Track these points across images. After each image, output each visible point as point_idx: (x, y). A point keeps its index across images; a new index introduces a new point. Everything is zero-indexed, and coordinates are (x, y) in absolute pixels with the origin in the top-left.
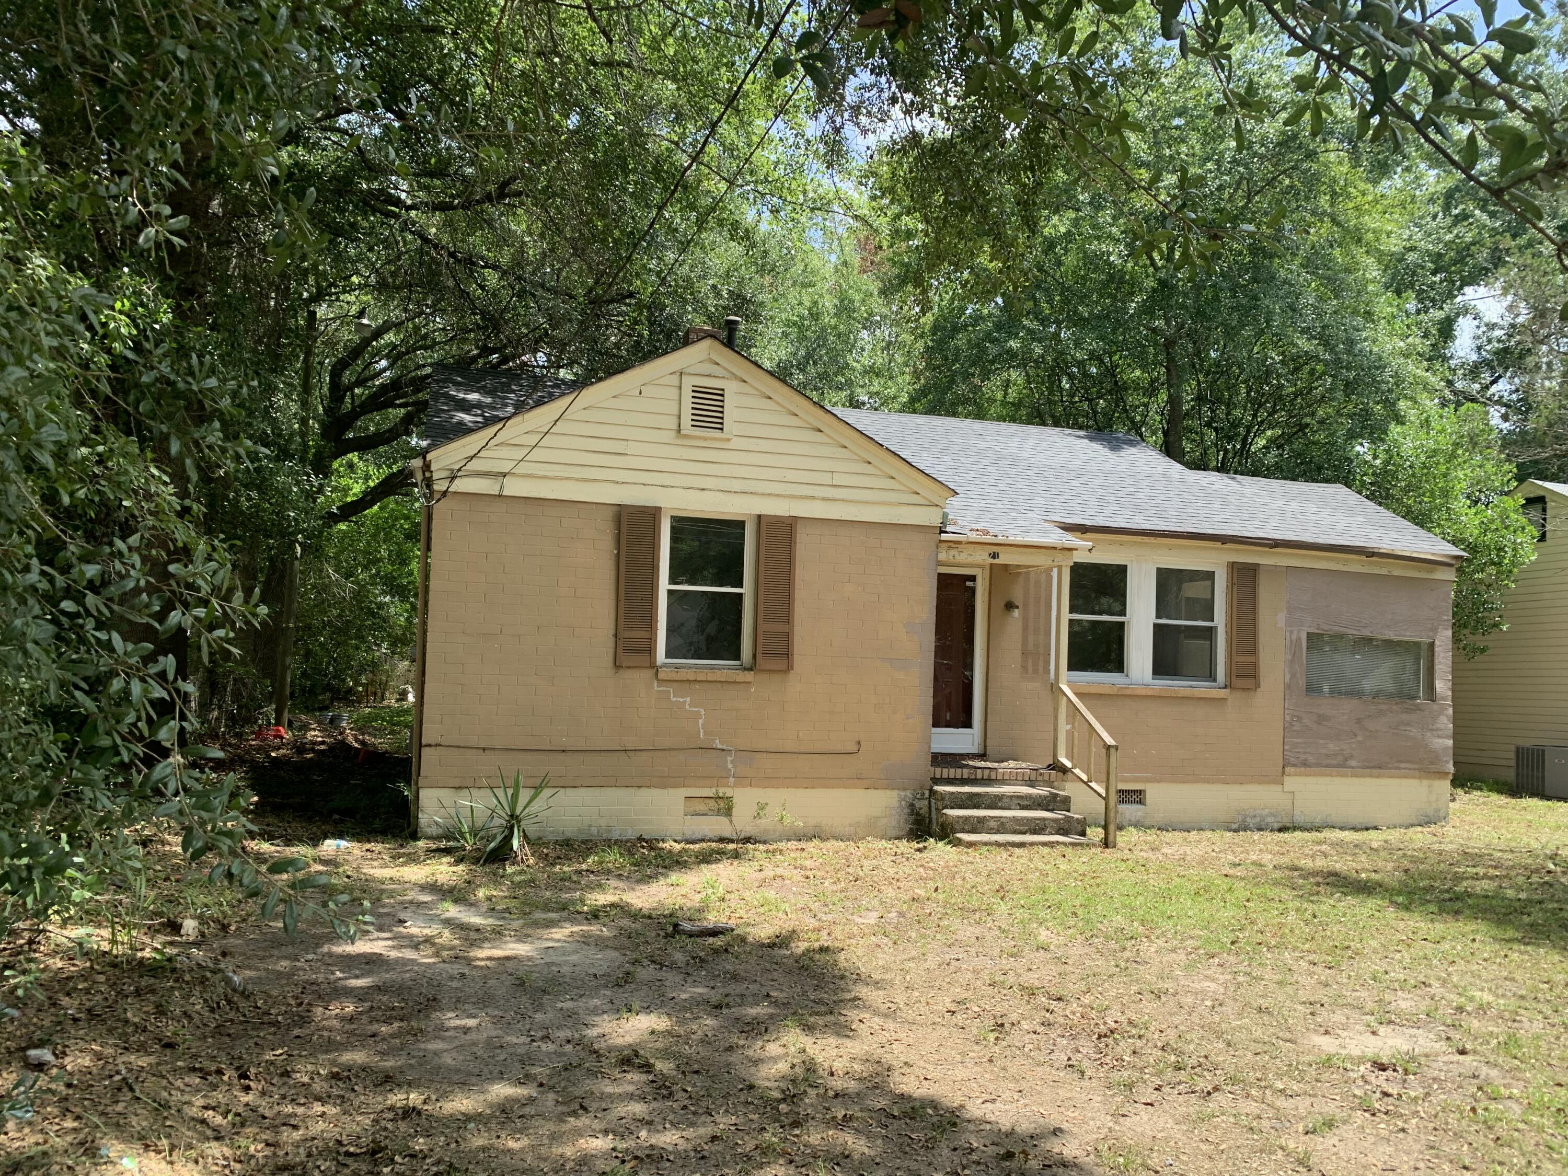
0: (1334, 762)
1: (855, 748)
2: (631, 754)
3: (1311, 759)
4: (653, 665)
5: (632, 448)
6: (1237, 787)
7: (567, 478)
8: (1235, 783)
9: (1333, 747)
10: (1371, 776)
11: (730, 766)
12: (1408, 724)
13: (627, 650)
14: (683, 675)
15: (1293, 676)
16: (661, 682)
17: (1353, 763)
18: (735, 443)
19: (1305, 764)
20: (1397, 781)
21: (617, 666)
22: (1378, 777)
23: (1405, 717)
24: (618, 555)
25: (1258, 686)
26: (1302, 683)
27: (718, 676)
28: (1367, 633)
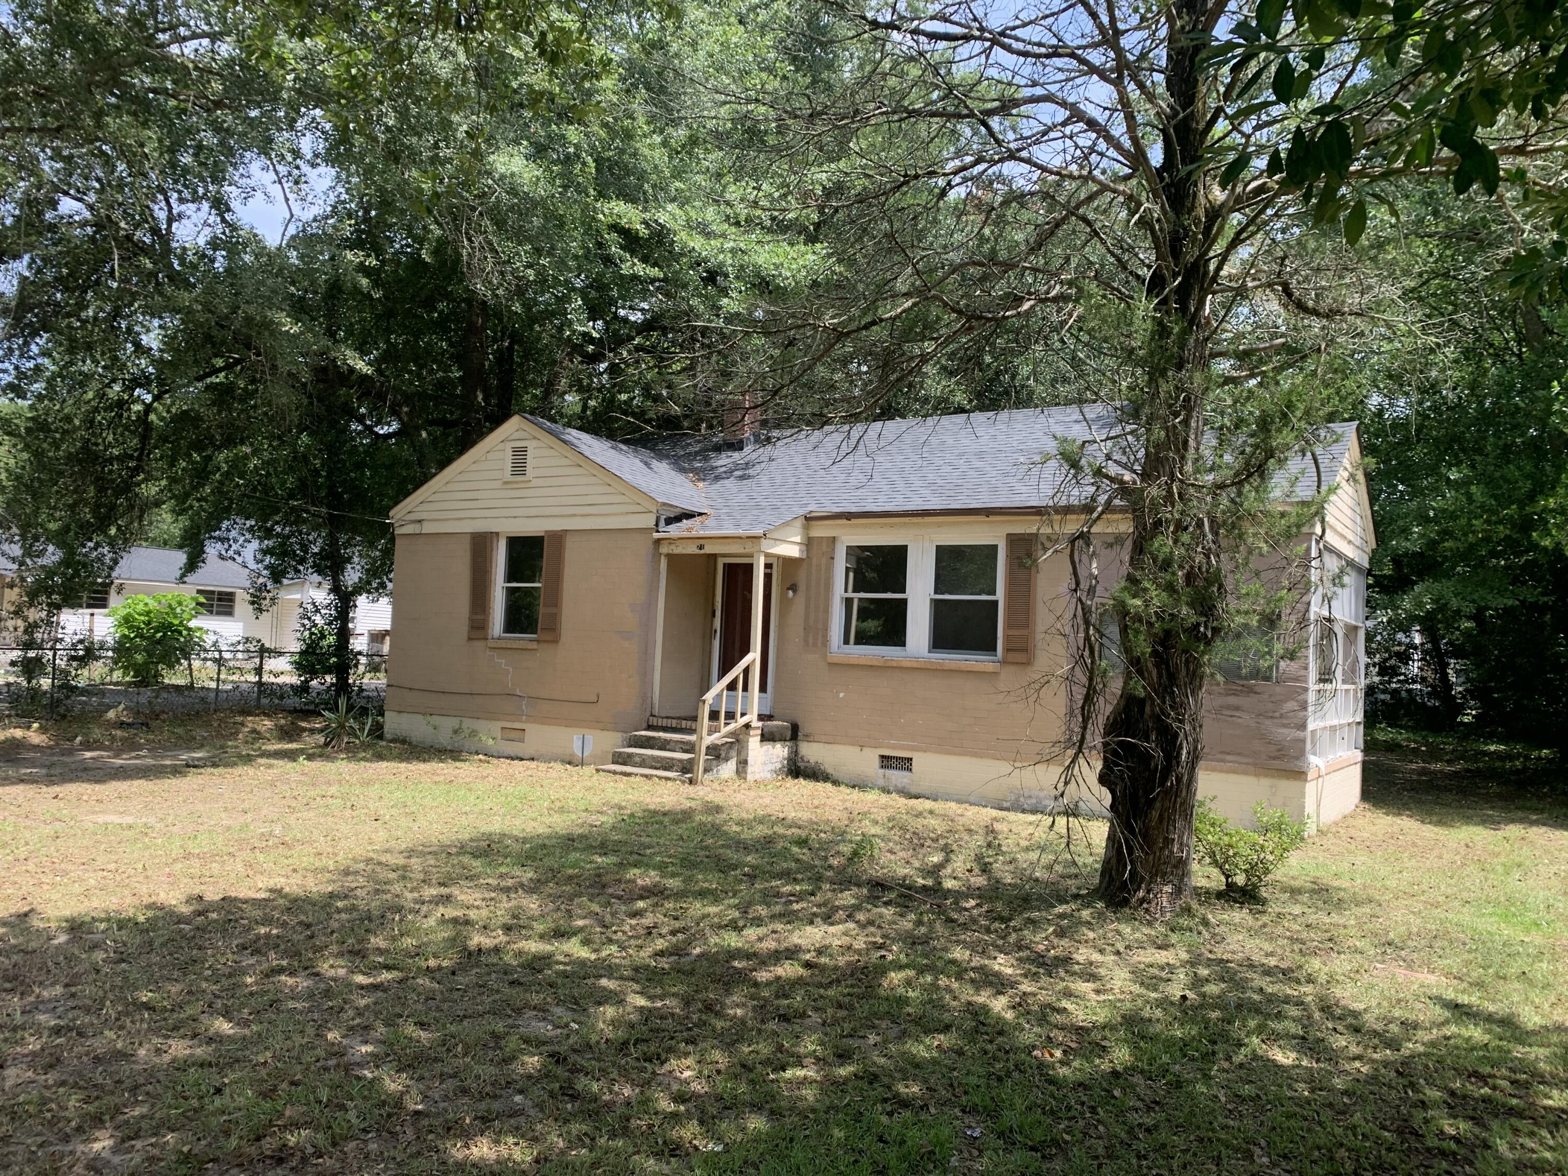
1: (596, 699)
2: (474, 696)
4: (486, 638)
5: (481, 495)
7: (451, 519)
8: (1006, 759)
11: (524, 707)
12: (1237, 708)
13: (473, 628)
14: (500, 644)
18: (535, 482)
21: (469, 638)
25: (1032, 660)
27: (526, 645)
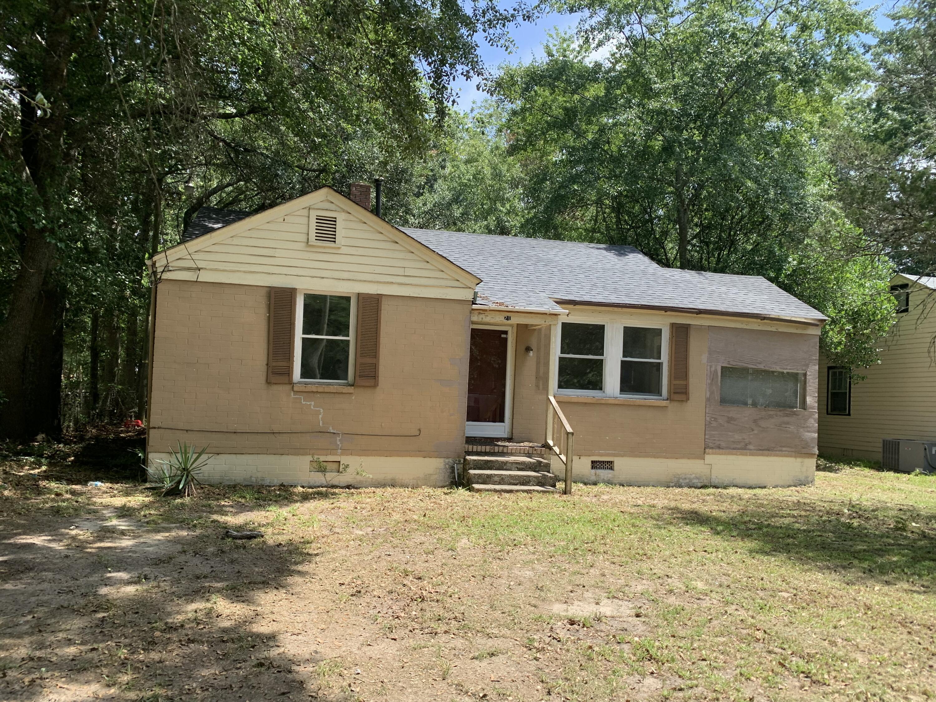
0: (738, 446)
1: (418, 433)
2: (276, 435)
3: (723, 444)
4: (291, 383)
5: (278, 253)
6: (674, 460)
7: (238, 271)
8: (672, 458)
9: (737, 437)
10: (762, 455)
11: (339, 443)
12: (788, 424)
13: (274, 373)
14: (310, 388)
15: (712, 393)
16: (296, 392)
17: (751, 447)
18: (344, 250)
19: (719, 447)
20: (781, 458)
21: (268, 382)
22: (767, 456)
23: (786, 419)
24: (269, 317)
25: (688, 399)
26: (717, 397)
27: (332, 389)
28: (761, 367)
